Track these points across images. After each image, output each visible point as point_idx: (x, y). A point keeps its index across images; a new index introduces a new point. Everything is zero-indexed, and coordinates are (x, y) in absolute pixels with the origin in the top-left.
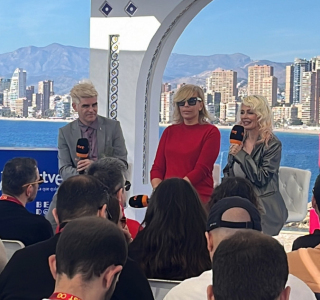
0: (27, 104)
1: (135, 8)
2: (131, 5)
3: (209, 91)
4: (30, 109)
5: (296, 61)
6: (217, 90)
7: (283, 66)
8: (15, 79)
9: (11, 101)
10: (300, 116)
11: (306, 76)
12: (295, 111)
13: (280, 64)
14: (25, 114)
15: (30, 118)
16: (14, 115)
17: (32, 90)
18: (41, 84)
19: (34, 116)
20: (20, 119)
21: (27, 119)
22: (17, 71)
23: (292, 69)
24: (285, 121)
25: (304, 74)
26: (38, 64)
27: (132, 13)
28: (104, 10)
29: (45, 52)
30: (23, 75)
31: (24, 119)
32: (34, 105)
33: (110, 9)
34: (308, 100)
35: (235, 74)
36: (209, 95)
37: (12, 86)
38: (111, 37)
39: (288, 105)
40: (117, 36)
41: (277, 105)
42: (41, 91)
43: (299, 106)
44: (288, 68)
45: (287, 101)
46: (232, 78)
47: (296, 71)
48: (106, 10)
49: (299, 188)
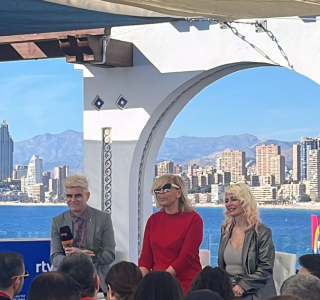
0: (44, 189)
1: (126, 102)
2: (122, 99)
3: (219, 172)
4: (47, 194)
5: (302, 140)
6: (227, 170)
7: (290, 145)
8: (32, 165)
9: (28, 188)
10: (308, 192)
11: (312, 154)
12: (303, 188)
13: (287, 143)
14: (42, 199)
15: (47, 203)
16: (31, 200)
17: (48, 176)
18: (57, 170)
19: (51, 200)
20: (38, 204)
21: (44, 204)
22: (34, 158)
23: (299, 147)
24: (294, 198)
25: (310, 152)
26: (53, 151)
27: (123, 106)
28: (96, 104)
29: (61, 139)
30: (39, 162)
31: (41, 204)
32: (51, 190)
33: (102, 103)
34: (315, 176)
35: (244, 154)
36: (219, 175)
37: (29, 173)
38: (104, 129)
39: (296, 182)
40: (109, 129)
41: (286, 182)
42: (57, 176)
43: (307, 183)
44: (295, 147)
45: (295, 178)
46: (241, 158)
47: (303, 149)
48: (98, 104)
49: (285, 271)
